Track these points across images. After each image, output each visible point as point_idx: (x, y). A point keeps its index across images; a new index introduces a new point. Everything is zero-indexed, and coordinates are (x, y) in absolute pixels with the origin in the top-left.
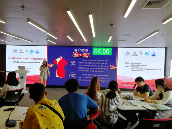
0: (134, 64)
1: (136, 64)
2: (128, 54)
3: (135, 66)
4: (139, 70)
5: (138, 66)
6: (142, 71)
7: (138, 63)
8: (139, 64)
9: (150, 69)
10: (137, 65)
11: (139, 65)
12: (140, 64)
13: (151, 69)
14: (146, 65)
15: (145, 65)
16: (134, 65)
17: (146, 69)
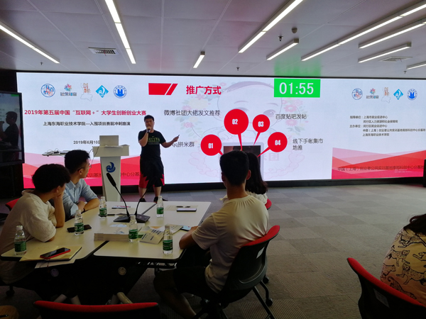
2: (358, 93)
4: (381, 133)
7: (380, 115)
8: (381, 119)
9: (404, 130)
14: (397, 121)
15: (394, 121)
16: (370, 122)
17: (396, 130)
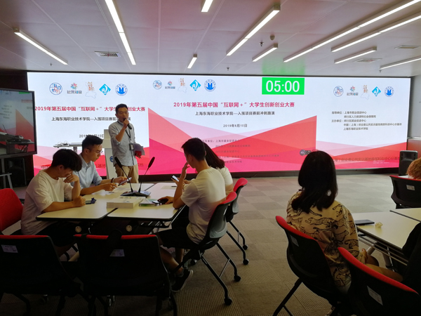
0: (351, 115)
1: (354, 115)
3: (352, 119)
4: (361, 127)
5: (359, 119)
6: (367, 129)
8: (360, 114)
9: (381, 124)
10: (358, 117)
11: (360, 117)
12: (362, 114)
13: (384, 124)
14: (375, 116)
15: (372, 116)
16: (350, 117)
17: (374, 124)
